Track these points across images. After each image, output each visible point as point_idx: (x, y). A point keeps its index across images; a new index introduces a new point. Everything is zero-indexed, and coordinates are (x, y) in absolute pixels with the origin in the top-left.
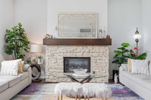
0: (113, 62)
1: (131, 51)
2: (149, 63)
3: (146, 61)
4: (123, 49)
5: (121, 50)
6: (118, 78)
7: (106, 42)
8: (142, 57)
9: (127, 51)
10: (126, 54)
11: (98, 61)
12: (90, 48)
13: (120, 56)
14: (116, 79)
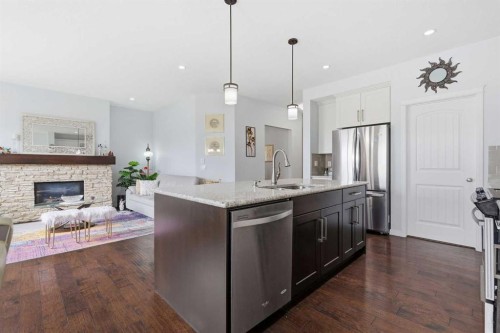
0: (118, 185)
1: (141, 171)
2: (159, 183)
3: (155, 182)
4: (130, 168)
5: (128, 170)
6: (125, 204)
7: (108, 160)
8: (153, 178)
9: (136, 171)
10: (134, 175)
11: (96, 185)
12: (83, 168)
13: (128, 177)
14: (121, 206)
